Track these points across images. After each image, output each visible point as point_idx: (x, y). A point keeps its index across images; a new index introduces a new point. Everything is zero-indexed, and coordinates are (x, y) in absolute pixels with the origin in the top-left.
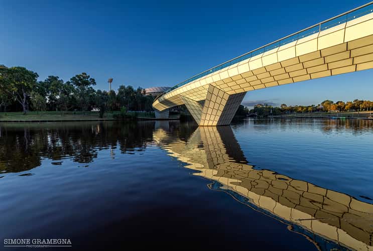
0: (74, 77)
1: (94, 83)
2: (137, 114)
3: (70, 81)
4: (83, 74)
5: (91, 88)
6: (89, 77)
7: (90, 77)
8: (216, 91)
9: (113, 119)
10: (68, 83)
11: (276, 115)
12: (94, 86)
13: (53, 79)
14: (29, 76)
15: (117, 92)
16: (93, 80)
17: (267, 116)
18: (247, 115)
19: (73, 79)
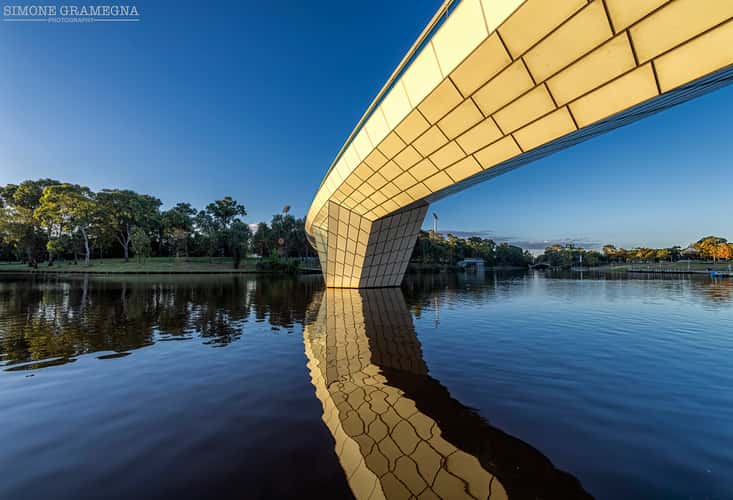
0: (212, 205)
1: (244, 213)
2: (296, 263)
3: (206, 210)
4: (227, 198)
5: (238, 220)
6: (235, 203)
7: (238, 204)
8: (344, 215)
9: (255, 270)
10: (203, 212)
11: (589, 266)
12: (245, 217)
13: (184, 208)
14: (136, 203)
15: (269, 226)
16: (243, 208)
17: (569, 267)
18: (530, 266)
19: (211, 207)
